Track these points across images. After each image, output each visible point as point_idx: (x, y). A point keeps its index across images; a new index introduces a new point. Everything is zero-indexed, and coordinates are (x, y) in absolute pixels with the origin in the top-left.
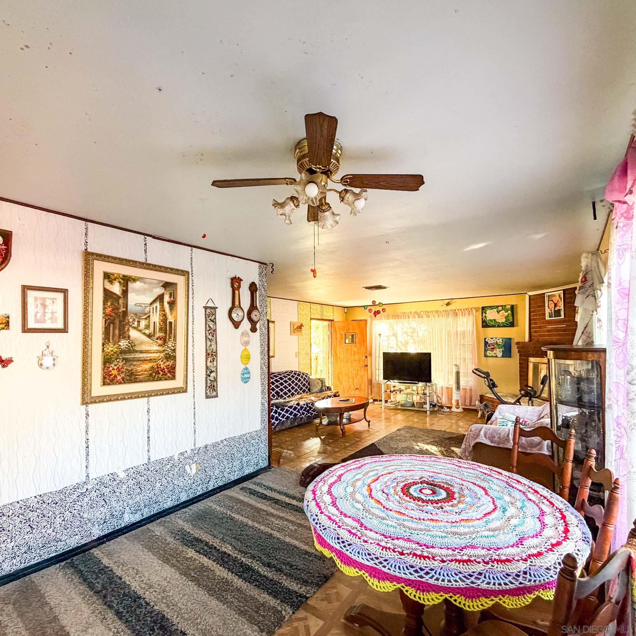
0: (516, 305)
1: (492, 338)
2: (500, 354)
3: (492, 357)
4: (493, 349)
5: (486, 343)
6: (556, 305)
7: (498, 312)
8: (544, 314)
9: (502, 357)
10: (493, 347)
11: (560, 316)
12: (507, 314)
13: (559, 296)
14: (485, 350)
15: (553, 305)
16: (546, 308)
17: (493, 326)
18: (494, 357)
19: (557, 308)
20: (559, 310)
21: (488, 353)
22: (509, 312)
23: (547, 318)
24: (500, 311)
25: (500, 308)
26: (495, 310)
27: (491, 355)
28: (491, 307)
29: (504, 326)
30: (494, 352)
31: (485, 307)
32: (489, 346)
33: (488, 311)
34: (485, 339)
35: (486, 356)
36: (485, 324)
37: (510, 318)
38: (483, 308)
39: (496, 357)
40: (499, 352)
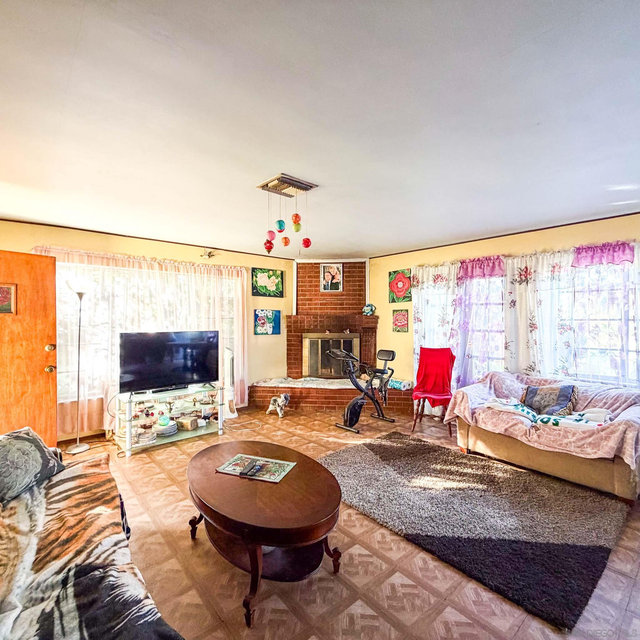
0: (285, 271)
1: (262, 310)
2: (270, 331)
3: (262, 334)
4: (263, 324)
5: (256, 316)
6: (333, 277)
7: (269, 277)
8: (318, 286)
9: (272, 334)
10: (263, 321)
11: (338, 289)
12: (277, 281)
13: (338, 269)
14: (255, 326)
15: (330, 277)
16: (322, 279)
17: (264, 295)
18: (265, 334)
19: (334, 281)
20: (337, 284)
21: (259, 329)
22: (280, 279)
23: (322, 290)
24: (271, 276)
25: (271, 273)
26: (266, 274)
27: (261, 332)
28: (262, 270)
29: (275, 296)
30: (265, 328)
31: (256, 269)
32: (260, 320)
33: (259, 275)
34: (255, 311)
35: (256, 333)
36: (256, 291)
37: (280, 286)
38: (254, 270)
39: (267, 334)
40: (269, 328)
